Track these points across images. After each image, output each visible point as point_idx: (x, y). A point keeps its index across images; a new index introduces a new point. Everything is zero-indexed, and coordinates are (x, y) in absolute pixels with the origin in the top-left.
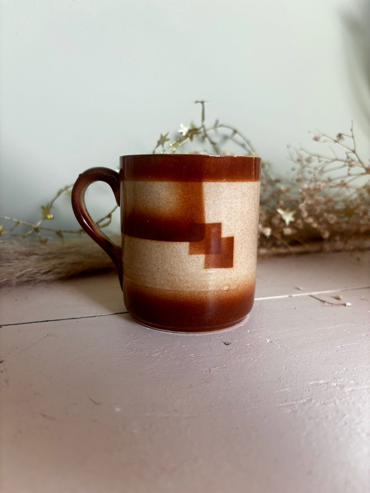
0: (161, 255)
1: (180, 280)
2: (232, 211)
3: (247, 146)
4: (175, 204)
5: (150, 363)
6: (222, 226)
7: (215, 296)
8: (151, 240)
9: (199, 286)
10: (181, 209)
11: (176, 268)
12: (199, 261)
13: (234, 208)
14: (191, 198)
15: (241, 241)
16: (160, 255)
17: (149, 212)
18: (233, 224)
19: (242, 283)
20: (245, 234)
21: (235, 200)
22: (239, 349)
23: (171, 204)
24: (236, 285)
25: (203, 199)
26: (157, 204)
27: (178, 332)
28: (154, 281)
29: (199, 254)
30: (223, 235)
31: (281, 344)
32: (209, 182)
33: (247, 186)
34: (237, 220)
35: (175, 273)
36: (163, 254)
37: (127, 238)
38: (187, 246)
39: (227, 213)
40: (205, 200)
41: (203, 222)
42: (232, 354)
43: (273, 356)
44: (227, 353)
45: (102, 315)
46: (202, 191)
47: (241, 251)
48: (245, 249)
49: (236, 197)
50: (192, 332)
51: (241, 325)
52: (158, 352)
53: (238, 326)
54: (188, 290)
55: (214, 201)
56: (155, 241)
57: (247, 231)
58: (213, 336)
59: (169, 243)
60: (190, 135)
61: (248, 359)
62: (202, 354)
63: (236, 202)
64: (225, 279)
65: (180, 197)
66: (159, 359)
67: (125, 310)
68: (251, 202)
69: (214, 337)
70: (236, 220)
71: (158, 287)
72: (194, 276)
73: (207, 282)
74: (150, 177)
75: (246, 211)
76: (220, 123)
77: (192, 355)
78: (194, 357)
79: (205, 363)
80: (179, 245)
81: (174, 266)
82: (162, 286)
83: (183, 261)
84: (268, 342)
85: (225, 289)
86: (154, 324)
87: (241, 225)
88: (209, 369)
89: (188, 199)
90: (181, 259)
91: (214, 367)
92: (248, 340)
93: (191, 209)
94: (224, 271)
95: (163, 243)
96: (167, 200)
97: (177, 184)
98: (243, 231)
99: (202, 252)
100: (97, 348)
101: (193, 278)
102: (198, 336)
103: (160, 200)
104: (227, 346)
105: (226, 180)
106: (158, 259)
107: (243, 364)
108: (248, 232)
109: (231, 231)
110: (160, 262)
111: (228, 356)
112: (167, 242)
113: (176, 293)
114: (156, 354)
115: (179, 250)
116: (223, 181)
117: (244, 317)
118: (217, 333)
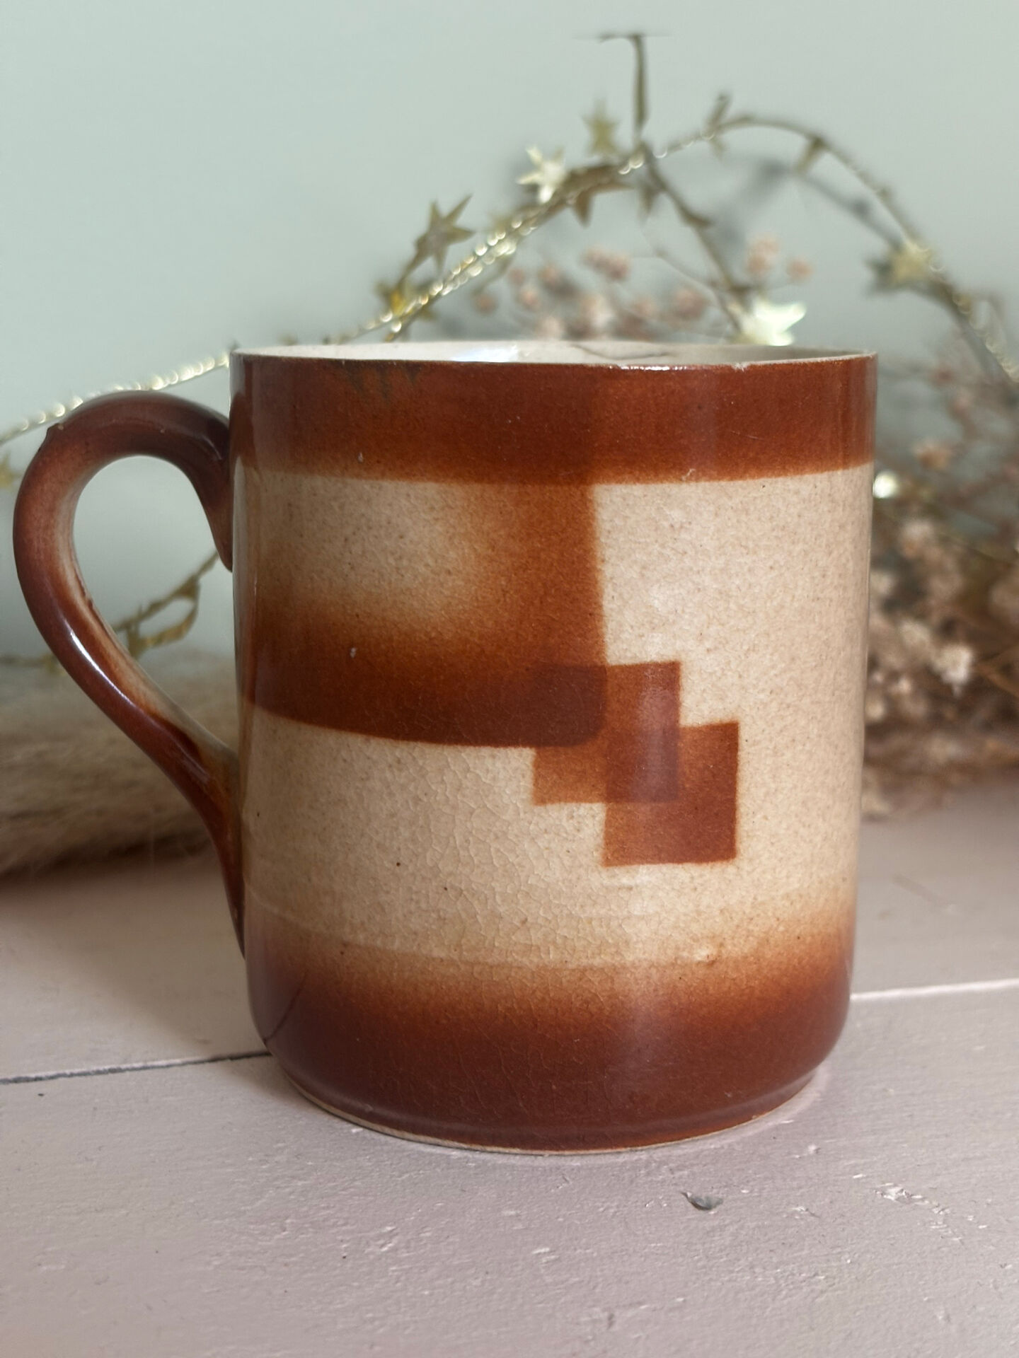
0: (411, 803)
1: (495, 916)
2: (727, 609)
3: (881, 212)
4: (469, 580)
5: (356, 1284)
6: (683, 675)
7: (651, 989)
8: (365, 736)
9: (580, 944)
10: (498, 601)
11: (476, 861)
12: (578, 831)
13: (737, 597)
14: (543, 556)
15: (771, 740)
16: (407, 802)
17: (357, 610)
18: (733, 666)
19: (781, 928)
20: (791, 709)
21: (742, 560)
22: (754, 1229)
23: (454, 580)
24: (751, 938)
25: (594, 557)
26: (393, 580)
27: (489, 1149)
28: (378, 918)
29: (579, 800)
30: (686, 717)
31: (947, 1211)
32: (619, 482)
33: (797, 492)
34: (753, 649)
35: (473, 886)
36: (417, 800)
37: (261, 720)
38: (524, 767)
39: (704, 617)
40: (603, 561)
41: (596, 660)
42: (717, 1249)
43: (900, 1263)
44: (696, 1244)
45: (150, 1064)
46: (590, 525)
47: (773, 786)
48: (793, 774)
49: (746, 547)
50: (551, 1149)
51: (781, 1118)
52: (391, 1235)
53: (767, 1122)
54: (530, 961)
55: (644, 568)
56: (381, 741)
57: (800, 694)
58: (646, 1167)
59: (445, 753)
60: (572, 197)
61: (784, 1271)
62: (585, 1249)
63: (746, 568)
64: (699, 913)
65: (493, 550)
66: (394, 1268)
67: (257, 1045)
68: (820, 563)
69: (648, 1174)
70: (745, 647)
71: (397, 944)
72: (555, 898)
73: (614, 924)
74: (361, 457)
75: (796, 605)
76: (733, 111)
77: (543, 1250)
78: (547, 1262)
79: (595, 1288)
80: (489, 762)
81: (467, 854)
82: (414, 940)
83: (505, 834)
84: (893, 1198)
85: (699, 959)
86: (380, 1111)
87: (773, 667)
88: (606, 1314)
89: (530, 557)
90: (498, 824)
91: (631, 1305)
92: (801, 1191)
93: (541, 602)
94: (692, 878)
95: (416, 753)
96: (436, 562)
97: (478, 494)
98: (782, 696)
99: (592, 791)
100: (128, 1214)
101: (550, 908)
102: (579, 1169)
103: (405, 562)
104: (702, 1212)
105: (700, 474)
106: (395, 819)
107: (762, 1296)
108: (807, 700)
109: (727, 696)
110: (405, 833)
111: (699, 1260)
112: (434, 745)
113: (476, 975)
114: (382, 1246)
115: (488, 782)
116: (684, 478)
117: (797, 1083)
118: (668, 1154)
